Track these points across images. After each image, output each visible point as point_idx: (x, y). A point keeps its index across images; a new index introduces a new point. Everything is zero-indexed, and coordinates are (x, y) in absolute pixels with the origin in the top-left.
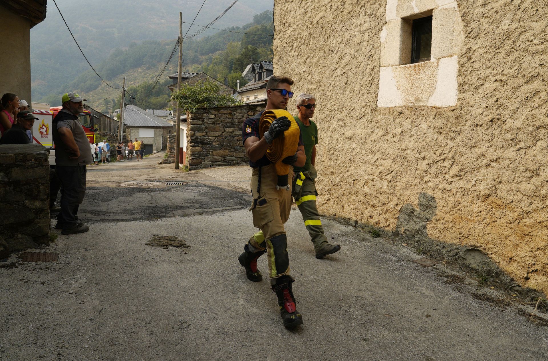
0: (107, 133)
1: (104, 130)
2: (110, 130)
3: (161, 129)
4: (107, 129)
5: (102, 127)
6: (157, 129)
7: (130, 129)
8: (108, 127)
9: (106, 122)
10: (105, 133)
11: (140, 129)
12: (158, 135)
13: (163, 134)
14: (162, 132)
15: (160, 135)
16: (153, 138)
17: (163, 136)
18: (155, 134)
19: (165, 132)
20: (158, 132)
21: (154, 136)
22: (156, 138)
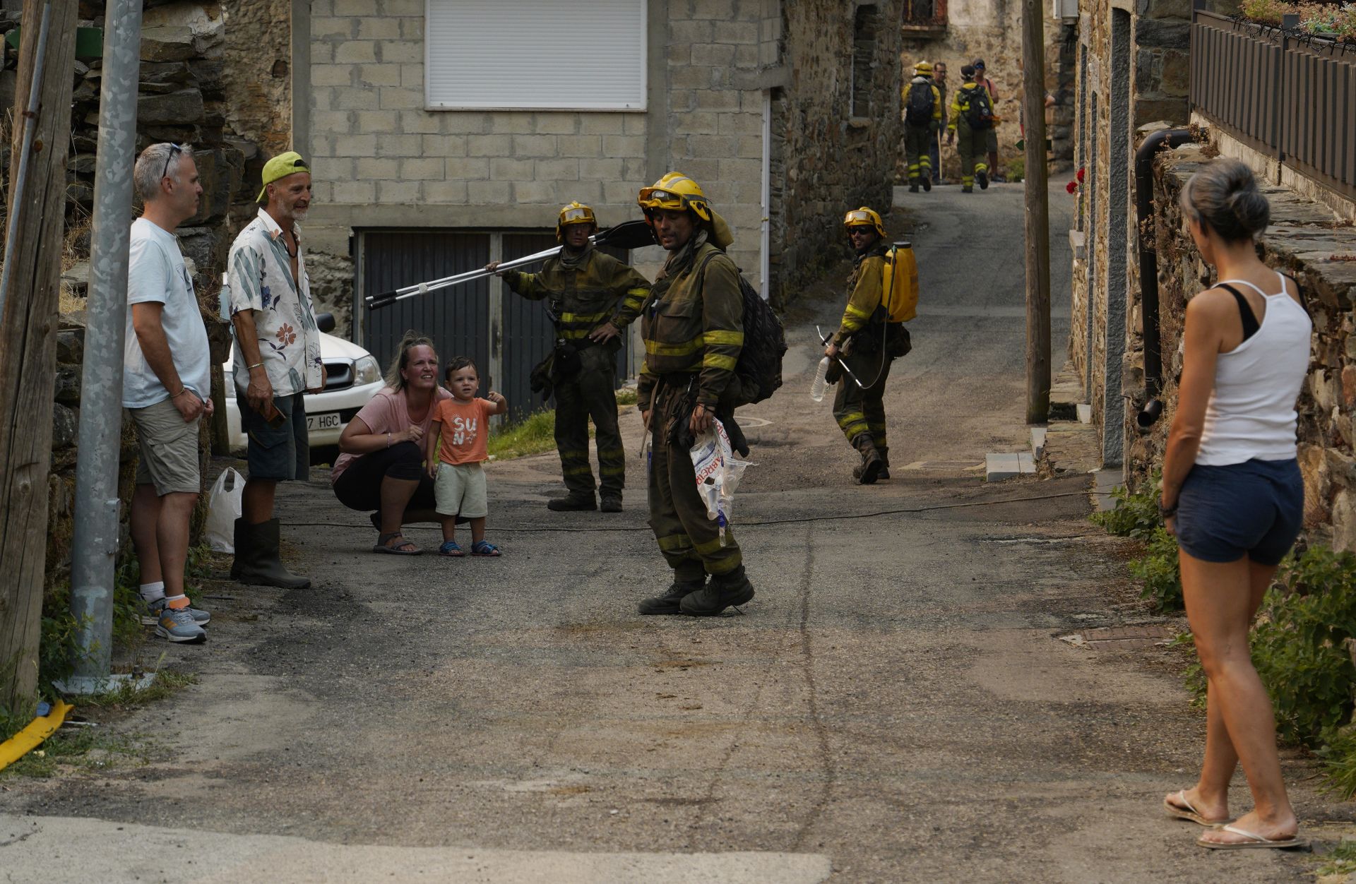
12: (716, 75)
13: (781, 61)
14: (767, 24)
15: (749, 77)
16: (639, 126)
17: (787, 92)
18: (668, 53)
19: (814, 26)
20: (712, 23)
21: (650, 89)
22: (680, 123)
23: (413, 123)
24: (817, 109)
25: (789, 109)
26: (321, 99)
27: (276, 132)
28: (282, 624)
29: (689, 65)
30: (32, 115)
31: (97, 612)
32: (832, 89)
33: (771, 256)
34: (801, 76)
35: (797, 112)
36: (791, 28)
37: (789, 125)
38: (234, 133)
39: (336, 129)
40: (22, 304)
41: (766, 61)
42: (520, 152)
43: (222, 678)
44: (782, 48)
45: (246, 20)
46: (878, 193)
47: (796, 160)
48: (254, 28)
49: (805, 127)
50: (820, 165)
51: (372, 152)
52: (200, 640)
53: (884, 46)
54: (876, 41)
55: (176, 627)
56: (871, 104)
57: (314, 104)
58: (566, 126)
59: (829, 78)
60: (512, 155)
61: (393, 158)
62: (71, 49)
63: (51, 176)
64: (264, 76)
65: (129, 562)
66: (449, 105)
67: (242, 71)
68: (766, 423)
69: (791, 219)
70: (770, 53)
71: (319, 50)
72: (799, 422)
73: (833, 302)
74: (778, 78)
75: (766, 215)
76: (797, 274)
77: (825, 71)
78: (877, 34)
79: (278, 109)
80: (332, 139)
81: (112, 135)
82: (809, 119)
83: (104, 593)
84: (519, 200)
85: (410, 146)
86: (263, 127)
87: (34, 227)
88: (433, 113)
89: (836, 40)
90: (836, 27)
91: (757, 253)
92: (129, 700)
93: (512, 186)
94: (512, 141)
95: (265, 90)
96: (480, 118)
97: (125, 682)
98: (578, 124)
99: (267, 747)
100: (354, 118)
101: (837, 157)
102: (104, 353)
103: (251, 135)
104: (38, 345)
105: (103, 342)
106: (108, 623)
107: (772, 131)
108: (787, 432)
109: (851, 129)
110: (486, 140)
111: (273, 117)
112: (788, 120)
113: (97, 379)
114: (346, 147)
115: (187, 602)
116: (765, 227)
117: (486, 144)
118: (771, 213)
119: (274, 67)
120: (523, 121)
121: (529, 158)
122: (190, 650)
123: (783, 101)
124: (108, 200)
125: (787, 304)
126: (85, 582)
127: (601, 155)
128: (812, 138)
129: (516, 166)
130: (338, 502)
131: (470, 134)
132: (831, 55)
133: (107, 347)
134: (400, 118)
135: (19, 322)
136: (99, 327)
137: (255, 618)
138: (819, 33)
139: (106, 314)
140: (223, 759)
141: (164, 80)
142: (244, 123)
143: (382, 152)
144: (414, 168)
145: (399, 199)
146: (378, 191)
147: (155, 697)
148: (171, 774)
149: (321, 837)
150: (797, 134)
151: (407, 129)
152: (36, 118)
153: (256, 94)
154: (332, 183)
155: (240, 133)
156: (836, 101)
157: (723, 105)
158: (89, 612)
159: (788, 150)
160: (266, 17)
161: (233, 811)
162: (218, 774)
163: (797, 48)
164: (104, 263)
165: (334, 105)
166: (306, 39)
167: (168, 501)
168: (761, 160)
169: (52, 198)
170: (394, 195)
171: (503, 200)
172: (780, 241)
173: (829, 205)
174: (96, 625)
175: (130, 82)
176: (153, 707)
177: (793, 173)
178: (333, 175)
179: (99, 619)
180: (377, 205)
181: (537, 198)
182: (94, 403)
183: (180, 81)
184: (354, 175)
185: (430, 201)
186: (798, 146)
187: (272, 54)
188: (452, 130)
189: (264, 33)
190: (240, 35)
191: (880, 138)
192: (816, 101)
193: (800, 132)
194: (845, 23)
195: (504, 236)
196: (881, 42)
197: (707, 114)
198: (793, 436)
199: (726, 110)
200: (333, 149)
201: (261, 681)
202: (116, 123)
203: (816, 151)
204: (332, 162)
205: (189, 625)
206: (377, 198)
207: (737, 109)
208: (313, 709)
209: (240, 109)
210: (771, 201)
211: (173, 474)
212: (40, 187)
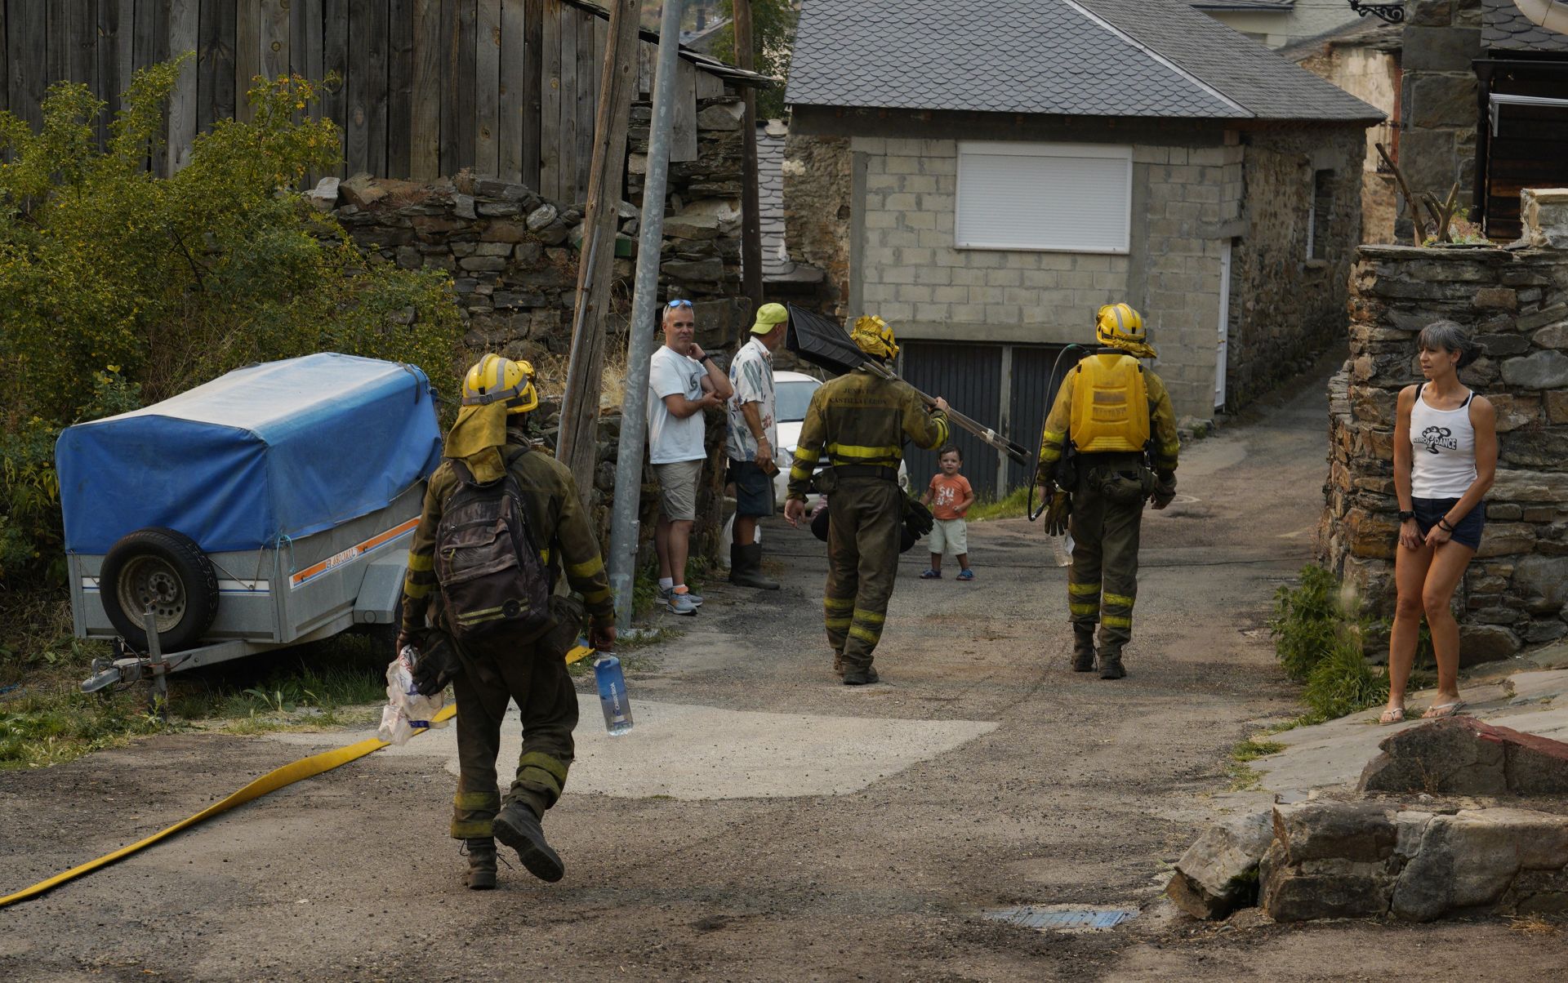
0: (483, 194)
1: (453, 156)
2: (535, 163)
3: (1215, 156)
4: (486, 145)
5: (426, 115)
6: (1178, 155)
7: (859, 144)
8: (500, 114)
9: (487, 50)
10: (464, 204)
11: (967, 147)
12: (1185, 227)
13: (1241, 216)
14: (1229, 188)
15: (1211, 228)
16: (1123, 265)
17: (1245, 241)
18: (1148, 209)
19: (1272, 188)
20: (1183, 186)
21: (1132, 236)
22: (1155, 264)
23: (944, 259)
24: (1275, 253)
25: (1246, 254)
26: (873, 237)
27: (839, 262)
28: (750, 608)
29: (1164, 218)
30: (587, 290)
31: (623, 589)
32: (1290, 237)
33: (1228, 370)
34: (1259, 228)
35: (1255, 256)
36: (1250, 190)
37: (1246, 267)
38: (807, 262)
39: (884, 261)
40: (578, 401)
41: (1227, 217)
42: (1028, 283)
43: (701, 634)
44: (1242, 206)
45: (819, 173)
46: (1335, 321)
47: (1253, 294)
48: (825, 180)
49: (1262, 268)
50: (1276, 298)
51: (911, 280)
52: (693, 613)
53: (1341, 203)
54: (1334, 199)
55: (678, 605)
56: (1328, 249)
57: (867, 242)
58: (1064, 264)
59: (1287, 228)
60: (1022, 285)
61: (928, 285)
62: (612, 252)
63: (597, 326)
64: (831, 217)
65: (654, 565)
66: (974, 244)
67: (814, 213)
68: (1195, 500)
69: (1247, 340)
70: (1231, 210)
71: (873, 200)
72: (1222, 500)
73: (1279, 407)
74: (1237, 230)
75: (1224, 337)
76: (1252, 385)
77: (1282, 223)
78: (1335, 193)
79: (841, 243)
80: (881, 269)
81: (642, 298)
82: (1266, 262)
83: (627, 578)
84: (1026, 321)
85: (941, 277)
86: (830, 257)
87: (586, 355)
88: (960, 251)
89: (1294, 199)
90: (1294, 188)
91: (1213, 368)
92: (639, 642)
93: (1021, 310)
94: (1022, 274)
95: (832, 228)
96: (997, 255)
97: (638, 633)
98: (1074, 262)
99: (713, 668)
100: (898, 254)
101: (1294, 291)
102: (632, 431)
103: (820, 263)
104: (586, 426)
105: (632, 424)
106: (629, 595)
107: (1232, 272)
108: (1209, 508)
109: (1307, 270)
110: (1001, 273)
111: (837, 250)
112: (1245, 263)
113: (627, 447)
114: (891, 276)
115: (687, 589)
116: (1223, 348)
117: (1000, 277)
118: (1229, 336)
119: (839, 211)
120: (1031, 259)
121: (1034, 288)
122: (686, 618)
123: (1242, 248)
124: (638, 338)
125: (1241, 408)
126: (616, 570)
127: (1092, 287)
128: (1269, 277)
129: (1024, 294)
130: (812, 535)
131: (989, 268)
132: (1289, 211)
133: (635, 427)
134: (934, 254)
135: (575, 412)
136: (630, 415)
137: (734, 603)
138: (1277, 193)
139: (634, 408)
140: (685, 672)
141: (698, 252)
142: (814, 254)
143: (920, 281)
144: (944, 294)
145: (932, 317)
146: (915, 310)
147: (656, 641)
148: (652, 678)
149: (727, 707)
150: (1255, 273)
151: (939, 263)
152: (589, 292)
153: (825, 231)
154: (879, 303)
155: (811, 261)
156: (1294, 247)
157: (1190, 250)
158: (618, 588)
159: (1246, 287)
160: (834, 172)
161: (681, 695)
162: (680, 679)
163: (1256, 206)
164: (634, 376)
165: (883, 243)
166: (864, 190)
167: (675, 525)
168: (1219, 294)
169: (597, 339)
170: (927, 314)
171: (1013, 321)
172: (1235, 359)
173: (1285, 330)
174: (622, 597)
175: (654, 266)
176: (653, 647)
177: (1250, 305)
178: (880, 297)
179: (624, 594)
180: (914, 321)
181: (1039, 320)
182: (626, 462)
183: (708, 253)
184: (897, 297)
185: (956, 319)
186: (1256, 283)
187: (838, 200)
188: (975, 265)
189: (832, 184)
190: (814, 184)
191: (1337, 276)
192: (1274, 248)
193: (1257, 272)
194: (1304, 185)
195: (1014, 349)
196: (1338, 199)
197: (1177, 257)
198: (1213, 510)
199: (1193, 254)
200: (881, 277)
201: (725, 636)
202: (644, 291)
203: (1273, 286)
204: (881, 287)
205: (687, 603)
206: (914, 316)
207: (1201, 254)
208: (749, 652)
209: (812, 243)
210: (1229, 326)
211: (677, 509)
212: (590, 333)
